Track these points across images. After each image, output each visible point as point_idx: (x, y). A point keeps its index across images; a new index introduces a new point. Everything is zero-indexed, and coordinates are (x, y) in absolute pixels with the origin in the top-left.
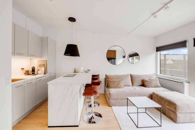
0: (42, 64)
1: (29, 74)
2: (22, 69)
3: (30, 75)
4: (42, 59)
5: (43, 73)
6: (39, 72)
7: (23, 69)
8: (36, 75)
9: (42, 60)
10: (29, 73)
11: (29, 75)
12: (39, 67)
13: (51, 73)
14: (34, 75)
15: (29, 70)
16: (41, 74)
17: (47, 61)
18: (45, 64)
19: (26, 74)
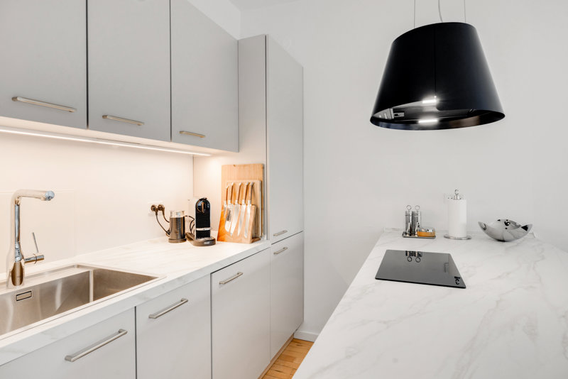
0: (242, 184)
1: (183, 238)
2: (154, 208)
3: (190, 239)
4: (240, 159)
6: (227, 226)
7: (158, 209)
8: (213, 242)
9: (240, 166)
10: (187, 232)
11: (187, 242)
12: (229, 201)
13: (284, 232)
14: (205, 243)
15: (184, 218)
16: (237, 239)
17: (263, 168)
18: (255, 186)
19: (174, 237)
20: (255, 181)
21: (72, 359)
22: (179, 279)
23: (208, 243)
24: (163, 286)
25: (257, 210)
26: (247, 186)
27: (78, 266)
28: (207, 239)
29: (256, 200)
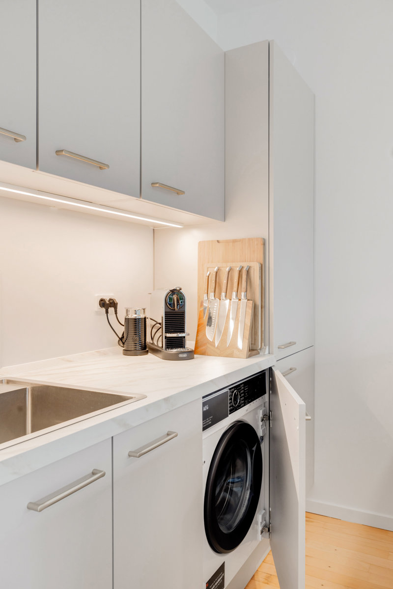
0: (231, 270)
1: (144, 348)
2: (103, 303)
3: (155, 351)
4: (227, 231)
5: (241, 344)
6: (209, 333)
7: (108, 305)
8: (191, 355)
9: (227, 242)
10: (149, 340)
11: (150, 356)
12: (212, 295)
13: (291, 344)
14: (181, 356)
15: (145, 318)
16: (226, 352)
17: (264, 244)
18: (252, 271)
19: (132, 347)
20: (251, 264)
21: (39, 508)
22: (166, 400)
23: (185, 355)
24: (147, 408)
25: (255, 307)
26: (240, 271)
27: (9, 382)
28: (182, 350)
29: (253, 294)
